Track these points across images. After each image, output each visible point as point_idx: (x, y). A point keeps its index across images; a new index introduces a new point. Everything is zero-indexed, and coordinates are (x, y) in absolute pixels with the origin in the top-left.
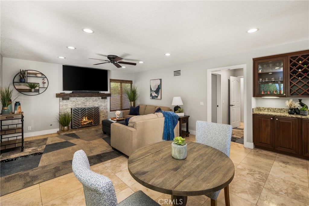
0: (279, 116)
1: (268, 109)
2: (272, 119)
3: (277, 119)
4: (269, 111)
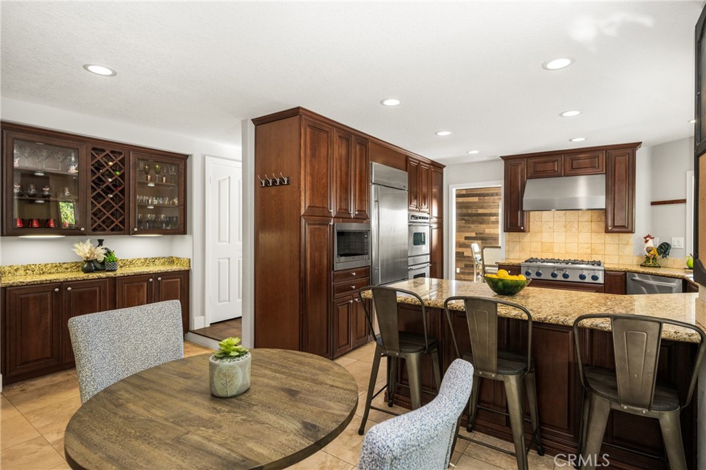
0: (74, 279)
1: (26, 269)
2: (57, 290)
3: (69, 289)
4: (30, 272)
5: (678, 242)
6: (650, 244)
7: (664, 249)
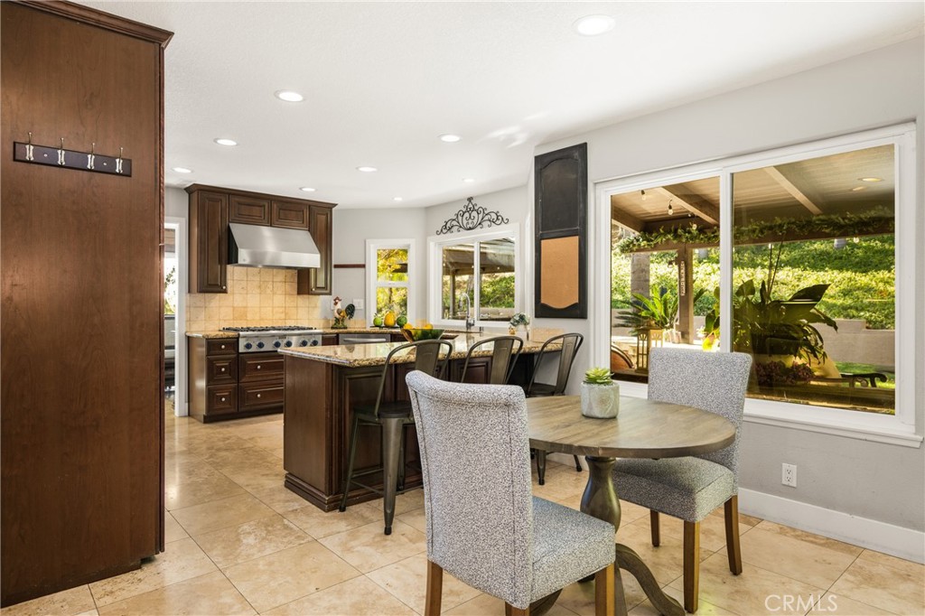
5: (359, 303)
6: (339, 306)
7: (351, 310)
